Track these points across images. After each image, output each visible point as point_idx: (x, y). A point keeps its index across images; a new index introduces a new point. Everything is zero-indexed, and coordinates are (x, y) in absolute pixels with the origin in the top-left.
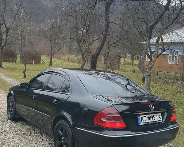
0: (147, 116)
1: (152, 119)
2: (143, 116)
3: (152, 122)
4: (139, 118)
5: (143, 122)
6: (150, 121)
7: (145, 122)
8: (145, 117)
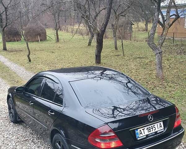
0: (146, 128)
1: (151, 130)
2: (141, 129)
3: (152, 133)
4: (137, 132)
5: (141, 135)
6: (149, 133)
7: (143, 135)
8: (143, 129)
